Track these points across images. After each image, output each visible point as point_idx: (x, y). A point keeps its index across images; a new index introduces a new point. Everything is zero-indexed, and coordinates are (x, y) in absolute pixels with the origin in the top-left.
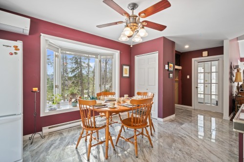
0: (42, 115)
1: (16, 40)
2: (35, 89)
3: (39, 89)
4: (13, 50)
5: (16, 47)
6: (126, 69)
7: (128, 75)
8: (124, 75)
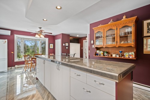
0: (15, 61)
1: (5, 39)
2: (13, 53)
3: (14, 53)
4: (4, 42)
5: (5, 41)
6: (51, 45)
7: (52, 48)
8: (51, 48)
